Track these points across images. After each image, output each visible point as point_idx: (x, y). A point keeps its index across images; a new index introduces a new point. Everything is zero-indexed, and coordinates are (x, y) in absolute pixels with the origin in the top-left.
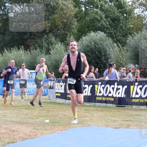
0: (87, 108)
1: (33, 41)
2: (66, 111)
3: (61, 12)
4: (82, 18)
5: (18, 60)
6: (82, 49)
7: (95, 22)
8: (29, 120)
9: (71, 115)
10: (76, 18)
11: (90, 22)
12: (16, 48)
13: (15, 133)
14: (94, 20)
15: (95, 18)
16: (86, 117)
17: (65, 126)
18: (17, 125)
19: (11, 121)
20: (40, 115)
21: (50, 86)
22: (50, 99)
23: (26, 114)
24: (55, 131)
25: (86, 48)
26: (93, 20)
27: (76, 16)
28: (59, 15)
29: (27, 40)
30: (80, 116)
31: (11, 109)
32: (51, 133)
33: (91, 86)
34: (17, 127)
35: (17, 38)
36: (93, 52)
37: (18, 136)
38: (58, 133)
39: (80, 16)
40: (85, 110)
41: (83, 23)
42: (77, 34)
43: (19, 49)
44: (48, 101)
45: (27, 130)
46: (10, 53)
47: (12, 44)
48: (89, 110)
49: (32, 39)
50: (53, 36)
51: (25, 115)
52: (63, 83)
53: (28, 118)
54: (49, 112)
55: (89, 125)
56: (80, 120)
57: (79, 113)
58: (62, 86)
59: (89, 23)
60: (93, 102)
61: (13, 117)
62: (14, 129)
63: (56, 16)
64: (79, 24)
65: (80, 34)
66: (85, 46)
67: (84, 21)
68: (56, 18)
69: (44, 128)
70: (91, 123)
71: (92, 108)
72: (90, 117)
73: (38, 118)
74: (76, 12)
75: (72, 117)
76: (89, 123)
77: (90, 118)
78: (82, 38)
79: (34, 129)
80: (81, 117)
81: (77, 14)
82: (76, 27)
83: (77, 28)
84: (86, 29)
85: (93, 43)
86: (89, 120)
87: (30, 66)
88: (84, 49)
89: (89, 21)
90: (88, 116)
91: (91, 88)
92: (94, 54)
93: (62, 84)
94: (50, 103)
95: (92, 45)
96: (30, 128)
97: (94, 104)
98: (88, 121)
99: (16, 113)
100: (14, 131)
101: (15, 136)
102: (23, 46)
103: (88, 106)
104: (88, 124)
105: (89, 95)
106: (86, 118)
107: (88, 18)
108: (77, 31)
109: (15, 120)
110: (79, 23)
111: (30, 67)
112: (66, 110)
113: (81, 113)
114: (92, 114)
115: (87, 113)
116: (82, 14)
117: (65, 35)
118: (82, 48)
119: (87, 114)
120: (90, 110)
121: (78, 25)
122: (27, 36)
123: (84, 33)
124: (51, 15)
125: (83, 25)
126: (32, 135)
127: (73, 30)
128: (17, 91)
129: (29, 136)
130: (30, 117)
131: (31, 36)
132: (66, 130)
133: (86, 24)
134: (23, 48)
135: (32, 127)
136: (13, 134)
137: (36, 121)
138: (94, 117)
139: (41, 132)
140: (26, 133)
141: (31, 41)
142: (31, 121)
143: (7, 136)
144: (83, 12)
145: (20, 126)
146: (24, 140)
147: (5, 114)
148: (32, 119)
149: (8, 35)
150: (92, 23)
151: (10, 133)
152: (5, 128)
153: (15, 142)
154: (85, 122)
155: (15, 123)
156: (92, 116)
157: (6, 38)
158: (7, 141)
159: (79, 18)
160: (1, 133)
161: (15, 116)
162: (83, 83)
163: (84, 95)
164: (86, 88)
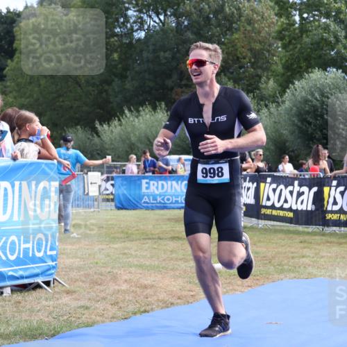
0: (307, 238)
1: (186, 91)
2: (259, 244)
3: (249, 28)
4: (295, 39)
5: (154, 133)
6: (294, 108)
7: (322, 49)
8: (180, 263)
9: (270, 253)
10: (281, 39)
11: (311, 49)
12: (149, 108)
13: (149, 291)
14: (321, 45)
15: (322, 39)
16: (303, 257)
17: (258, 278)
18: (153, 275)
19: (141, 266)
23: (171, 251)
24: (236, 287)
25: (303, 106)
26: (318, 43)
27: (280, 36)
28: (244, 33)
29: (172, 89)
30: (290, 255)
31: (140, 240)
32: (227, 292)
33: (315, 189)
34: (152, 279)
35: (151, 84)
36: (317, 115)
37: (155, 298)
38: (241, 291)
39: (289, 36)
40: (301, 242)
41: (297, 50)
42: (283, 74)
43: (154, 108)
45: (174, 286)
46: (137, 117)
47: (141, 98)
48: (311, 243)
49: (184, 88)
50: (229, 79)
51: (169, 253)
52: (251, 183)
53: (177, 259)
55: (310, 276)
56: (290, 263)
57: (288, 249)
58: (248, 189)
59: (309, 50)
60: (320, 225)
61: (144, 257)
62: (146, 282)
63: (236, 36)
64: (287, 54)
65: (289, 74)
66: (300, 102)
67: (299, 46)
68: (237, 41)
70: (314, 271)
71: (317, 238)
72: (313, 257)
74: (282, 25)
75: (272, 257)
76: (310, 270)
77: (313, 260)
78: (293, 84)
79: (190, 283)
80: (293, 258)
81: (283, 30)
82: (281, 60)
83: (283, 62)
84: (303, 65)
85: (317, 95)
86: (312, 263)
87: (179, 146)
88: (298, 108)
89: (310, 46)
90: (308, 254)
91: (315, 193)
92: (319, 118)
93: (250, 185)
95: (316, 99)
96: (180, 281)
97: (321, 228)
98: (309, 265)
99: (149, 247)
100: (146, 287)
101: (149, 299)
102: (163, 103)
103: (308, 233)
104: (309, 274)
105: (309, 209)
106: (304, 259)
107: (306, 40)
108: (283, 68)
109: (148, 263)
110: (287, 51)
111: (179, 149)
112: (260, 241)
113: (293, 250)
114: (318, 251)
115: (306, 250)
116: (295, 30)
117: (257, 78)
118: (294, 106)
119: (306, 252)
120: (313, 241)
121: (285, 56)
122: (173, 82)
123: (299, 72)
124: (225, 34)
125: (296, 55)
126: (185, 296)
127: (274, 67)
128: (152, 201)
129: (179, 298)
130: (181, 257)
131: (181, 80)
132: (260, 285)
133: (303, 53)
134: (163, 106)
135: (186, 279)
136: (145, 294)
138: (322, 257)
140: (172, 291)
141: (182, 92)
142: (183, 265)
143: (131, 298)
144: (297, 25)
145: (160, 276)
146: (168, 307)
147: (126, 251)
148: (186, 262)
149: (132, 79)
150: (316, 50)
151: (138, 293)
152: (126, 281)
153: (148, 312)
154: (302, 267)
155: (148, 270)
156: (316, 254)
157: (128, 85)
158: (131, 308)
159: (288, 40)
160: (119, 291)
161: (148, 256)
162: (296, 183)
163: (300, 209)
164: (303, 193)
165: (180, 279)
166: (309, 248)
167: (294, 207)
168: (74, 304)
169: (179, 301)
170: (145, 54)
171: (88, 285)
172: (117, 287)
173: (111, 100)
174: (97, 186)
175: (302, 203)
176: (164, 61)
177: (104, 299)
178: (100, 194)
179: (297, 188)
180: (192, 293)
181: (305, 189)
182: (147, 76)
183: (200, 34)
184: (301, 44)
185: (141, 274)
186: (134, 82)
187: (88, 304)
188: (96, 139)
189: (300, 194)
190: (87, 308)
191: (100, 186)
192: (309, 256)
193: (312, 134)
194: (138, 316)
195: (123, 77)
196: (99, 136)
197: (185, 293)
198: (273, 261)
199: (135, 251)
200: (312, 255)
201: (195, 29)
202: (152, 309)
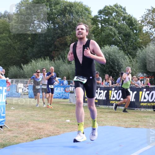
0: (103, 110)
1: (57, 52)
4: (99, 34)
7: (109, 38)
8: (53, 119)
9: (88, 116)
10: (94, 33)
12: (43, 59)
13: (41, 130)
15: (109, 34)
16: (101, 117)
18: (43, 124)
19: (38, 121)
20: (62, 115)
21: (71, 91)
22: (71, 102)
23: (50, 115)
24: (76, 129)
26: (108, 35)
29: (51, 52)
31: (38, 110)
32: (72, 131)
33: (106, 91)
34: (43, 126)
35: (43, 50)
37: (44, 133)
39: (97, 32)
40: (100, 112)
43: (45, 59)
44: (69, 103)
45: (51, 128)
47: (39, 55)
48: (104, 112)
53: (52, 118)
54: (69, 113)
59: (104, 38)
60: (107, 105)
61: (40, 117)
62: (40, 127)
67: (100, 36)
69: (66, 127)
70: (105, 123)
71: (107, 110)
72: (105, 118)
73: (60, 118)
74: (94, 28)
76: (104, 122)
79: (57, 127)
81: (94, 30)
84: (102, 43)
89: (105, 36)
90: (103, 116)
91: (106, 93)
92: (108, 64)
94: (71, 105)
95: (107, 56)
96: (53, 127)
98: (103, 121)
99: (42, 113)
100: (40, 129)
101: (41, 133)
103: (103, 108)
104: (103, 124)
105: (104, 99)
106: (101, 118)
107: (103, 34)
109: (41, 119)
110: (96, 38)
116: (99, 30)
119: (102, 115)
122: (52, 49)
123: (100, 46)
124: (72, 31)
126: (56, 132)
129: (53, 133)
130: (54, 117)
131: (55, 48)
133: (102, 39)
134: (48, 58)
135: (55, 126)
136: (39, 131)
137: (59, 121)
138: (108, 118)
139: (63, 130)
140: (50, 130)
142: (55, 120)
143: (34, 133)
144: (100, 28)
145: (46, 124)
146: (48, 137)
147: (32, 115)
148: (56, 119)
149: (36, 48)
150: (107, 38)
151: (37, 131)
152: (32, 126)
153: (41, 139)
154: (101, 122)
155: (41, 122)
156: (106, 116)
157: (34, 50)
158: (34, 137)
159: (96, 34)
160: (29, 130)
161: (41, 116)
162: (99, 89)
163: (100, 99)
164: (101, 93)
165: (53, 126)
166: (103, 114)
167: (98, 98)
168: (11, 135)
169: (53, 134)
170: (41, 38)
171: (17, 128)
172: (29, 129)
173: (28, 56)
174: (21, 89)
175: (101, 97)
176: (49, 41)
177: (23, 133)
178: (23, 92)
179: (99, 91)
180: (58, 131)
181: (102, 91)
182: (42, 47)
183: (63, 30)
184: (101, 36)
185: (38, 123)
186: (37, 49)
187: (17, 135)
188: (21, 71)
189: (100, 93)
190: (17, 137)
191: (23, 89)
192: (103, 117)
193: (105, 70)
194: (37, 140)
195: (32, 47)
196: (23, 70)
197: (55, 131)
198: (89, 119)
199: (36, 115)
200: (104, 117)
201: (61, 29)
202: (42, 138)
